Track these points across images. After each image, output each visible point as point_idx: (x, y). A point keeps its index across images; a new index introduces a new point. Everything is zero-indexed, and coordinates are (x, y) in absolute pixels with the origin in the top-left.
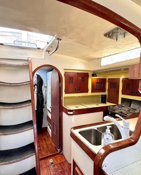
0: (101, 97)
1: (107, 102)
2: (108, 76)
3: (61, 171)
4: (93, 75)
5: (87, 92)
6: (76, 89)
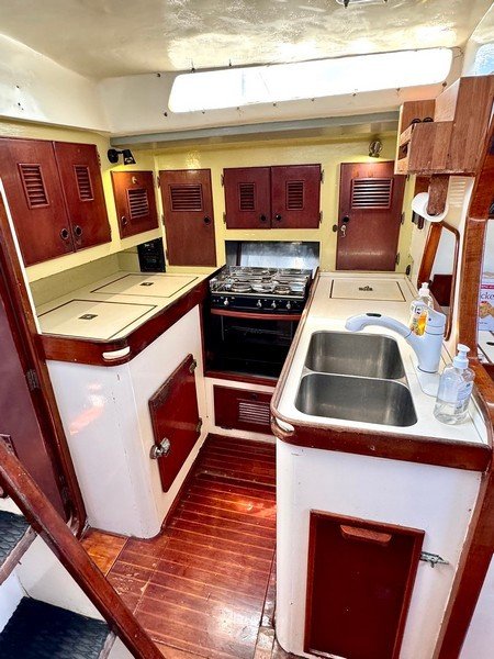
0: (135, 249)
1: (168, 267)
2: (156, 159)
3: (149, 586)
4: (113, 157)
5: (108, 239)
6: (65, 233)
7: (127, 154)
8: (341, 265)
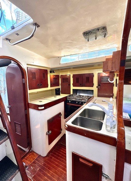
0: (55, 90)
1: (61, 94)
2: (60, 73)
3: (40, 169)
4: (51, 72)
5: (47, 87)
6: (38, 85)
7: (53, 71)
8: (99, 96)
